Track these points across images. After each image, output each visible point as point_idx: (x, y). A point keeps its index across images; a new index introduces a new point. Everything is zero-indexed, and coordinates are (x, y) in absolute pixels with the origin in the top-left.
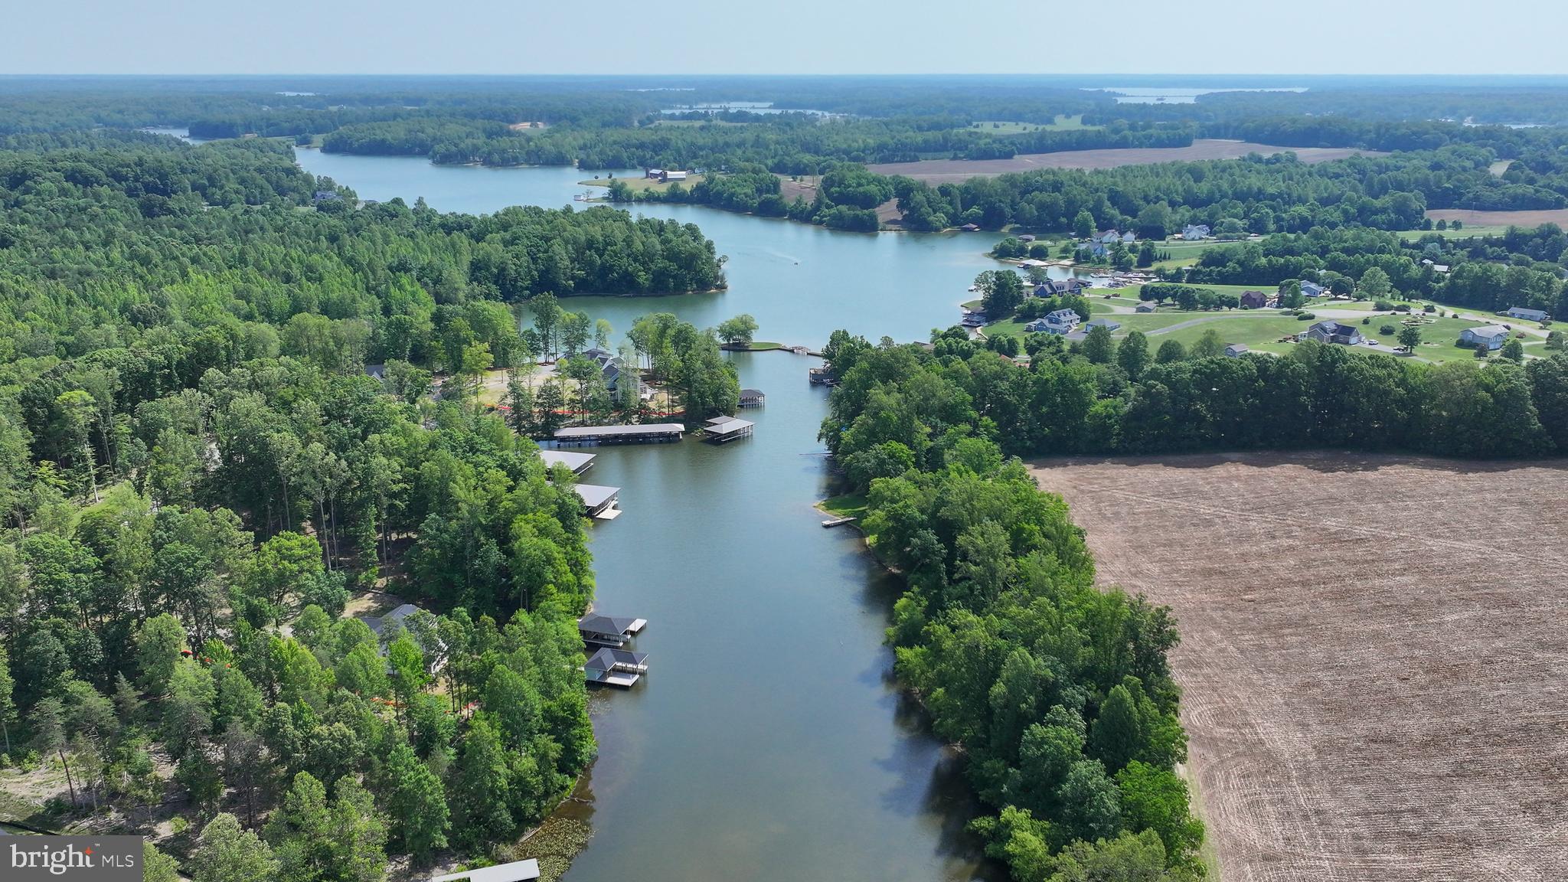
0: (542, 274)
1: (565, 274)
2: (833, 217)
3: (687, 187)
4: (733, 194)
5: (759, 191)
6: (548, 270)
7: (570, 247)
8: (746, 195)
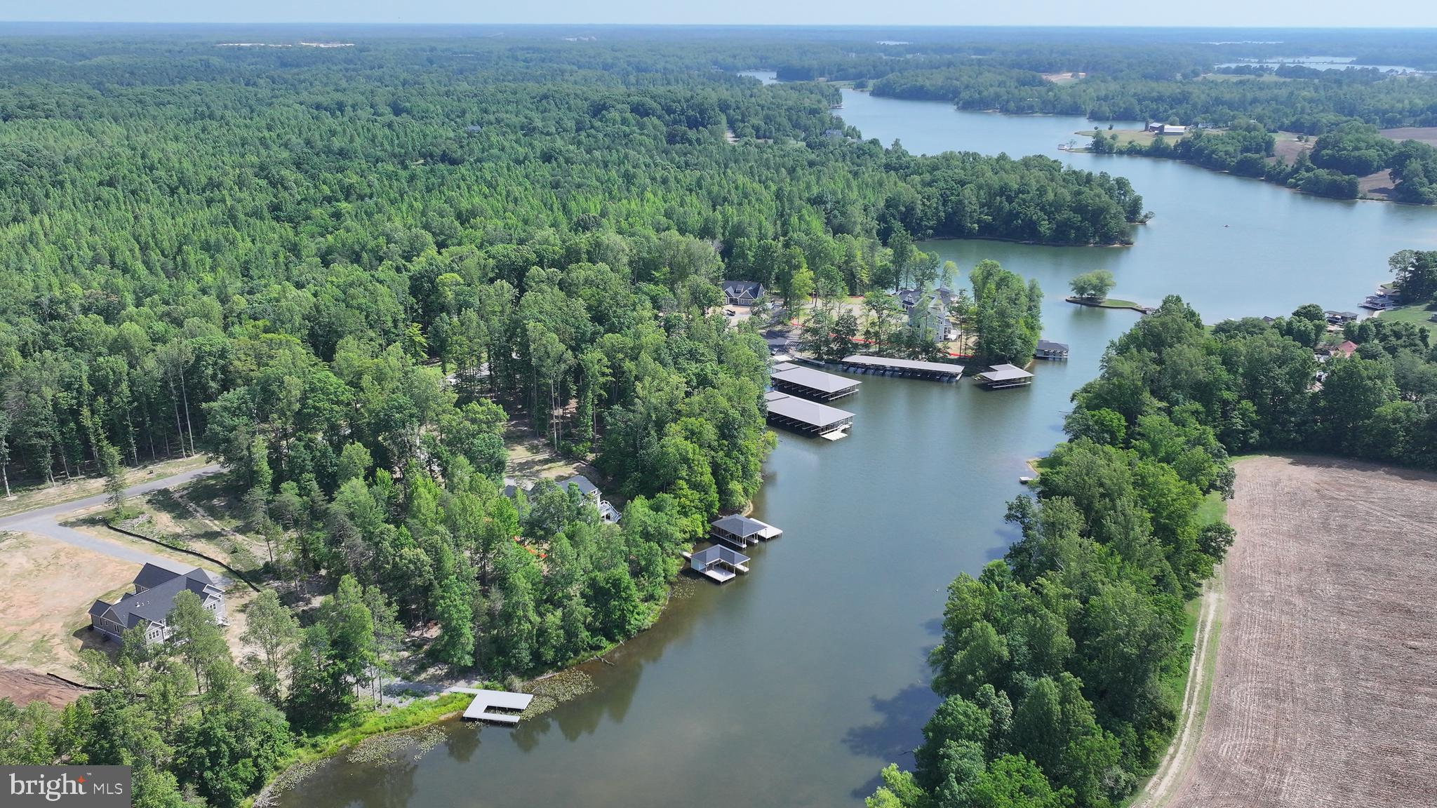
0: (948, 216)
1: (971, 217)
2: (1309, 180)
3: (1171, 142)
4: (1213, 152)
5: (1246, 149)
6: (955, 213)
7: (982, 193)
8: (1227, 153)
